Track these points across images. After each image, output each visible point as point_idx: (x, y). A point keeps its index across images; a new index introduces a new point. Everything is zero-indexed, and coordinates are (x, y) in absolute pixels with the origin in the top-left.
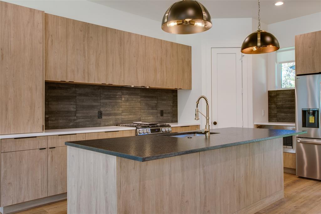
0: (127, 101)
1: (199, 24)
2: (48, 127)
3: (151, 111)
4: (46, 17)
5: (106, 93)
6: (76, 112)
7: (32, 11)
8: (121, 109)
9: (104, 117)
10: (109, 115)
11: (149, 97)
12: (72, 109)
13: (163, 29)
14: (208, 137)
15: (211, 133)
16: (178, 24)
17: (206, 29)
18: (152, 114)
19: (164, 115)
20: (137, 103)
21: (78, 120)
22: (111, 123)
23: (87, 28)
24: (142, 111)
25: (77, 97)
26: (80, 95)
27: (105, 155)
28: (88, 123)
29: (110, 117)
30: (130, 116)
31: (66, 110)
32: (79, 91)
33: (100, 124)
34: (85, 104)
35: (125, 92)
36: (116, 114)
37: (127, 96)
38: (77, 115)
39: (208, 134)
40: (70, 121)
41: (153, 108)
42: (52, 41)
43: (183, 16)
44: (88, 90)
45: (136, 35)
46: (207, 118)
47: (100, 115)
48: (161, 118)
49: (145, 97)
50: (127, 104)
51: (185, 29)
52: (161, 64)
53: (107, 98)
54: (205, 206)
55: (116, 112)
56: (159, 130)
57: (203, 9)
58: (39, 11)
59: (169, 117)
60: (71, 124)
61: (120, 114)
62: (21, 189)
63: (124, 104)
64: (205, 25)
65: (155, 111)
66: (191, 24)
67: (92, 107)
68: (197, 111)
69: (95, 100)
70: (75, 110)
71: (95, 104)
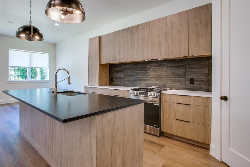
0: (155, 71)
3: (178, 79)
5: (139, 67)
6: (124, 78)
8: (149, 77)
9: (138, 82)
10: (142, 80)
11: (175, 67)
12: (123, 77)
18: (179, 81)
19: (195, 83)
20: (164, 72)
21: (125, 83)
24: (168, 78)
26: (126, 69)
28: (130, 84)
29: (142, 82)
30: (157, 82)
31: (120, 77)
32: (126, 67)
34: (128, 74)
35: (153, 64)
36: (146, 80)
37: (154, 68)
38: (125, 80)
40: (122, 82)
41: (179, 76)
44: (130, 66)
47: (136, 80)
48: (191, 85)
49: (171, 67)
50: (155, 73)
53: (140, 70)
55: (146, 78)
59: (203, 86)
60: (122, 84)
61: (149, 80)
63: (152, 73)
65: (182, 79)
67: (132, 75)
69: (133, 72)
70: (124, 77)
71: (133, 74)
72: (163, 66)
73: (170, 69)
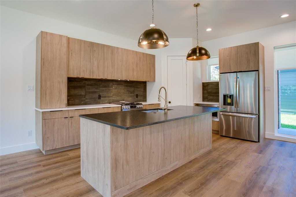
0: (116, 88)
1: (161, 43)
2: (69, 104)
3: (131, 95)
4: (69, 39)
5: (103, 84)
6: (85, 96)
7: (61, 36)
8: (112, 94)
9: (102, 99)
10: (105, 97)
11: (129, 86)
12: (83, 94)
13: (139, 46)
14: (166, 112)
15: (168, 110)
16: (148, 43)
17: (165, 46)
18: (131, 96)
19: (138, 97)
20: (122, 89)
21: (86, 101)
22: (106, 102)
23: (92, 45)
24: (125, 95)
25: (86, 86)
26: (88, 85)
27: (103, 124)
28: (92, 102)
29: (106, 99)
30: (118, 98)
31: (80, 94)
32: (87, 83)
33: (100, 103)
34: (90, 90)
35: (114, 83)
36: (109, 97)
37: (116, 86)
38: (86, 97)
39: (166, 110)
40: (82, 101)
41: (131, 93)
42: (72, 53)
43: (151, 38)
44: (92, 82)
45: (122, 48)
46: (166, 101)
47: (100, 97)
48: (137, 99)
49: (127, 86)
50: (116, 90)
51: (153, 46)
52: (137, 66)
53: (104, 87)
54: (164, 155)
55: (109, 95)
56: (135, 107)
57: (163, 34)
58: (64, 36)
59: (142, 98)
60: (83, 103)
61: (111, 97)
62: (54, 141)
63: (114, 90)
64: (165, 44)
65: (133, 95)
66: (156, 43)
67: (95, 92)
68: (159, 96)
69: (96, 88)
70: (85, 94)
71: (96, 90)
72: (122, 85)
73: (126, 87)
